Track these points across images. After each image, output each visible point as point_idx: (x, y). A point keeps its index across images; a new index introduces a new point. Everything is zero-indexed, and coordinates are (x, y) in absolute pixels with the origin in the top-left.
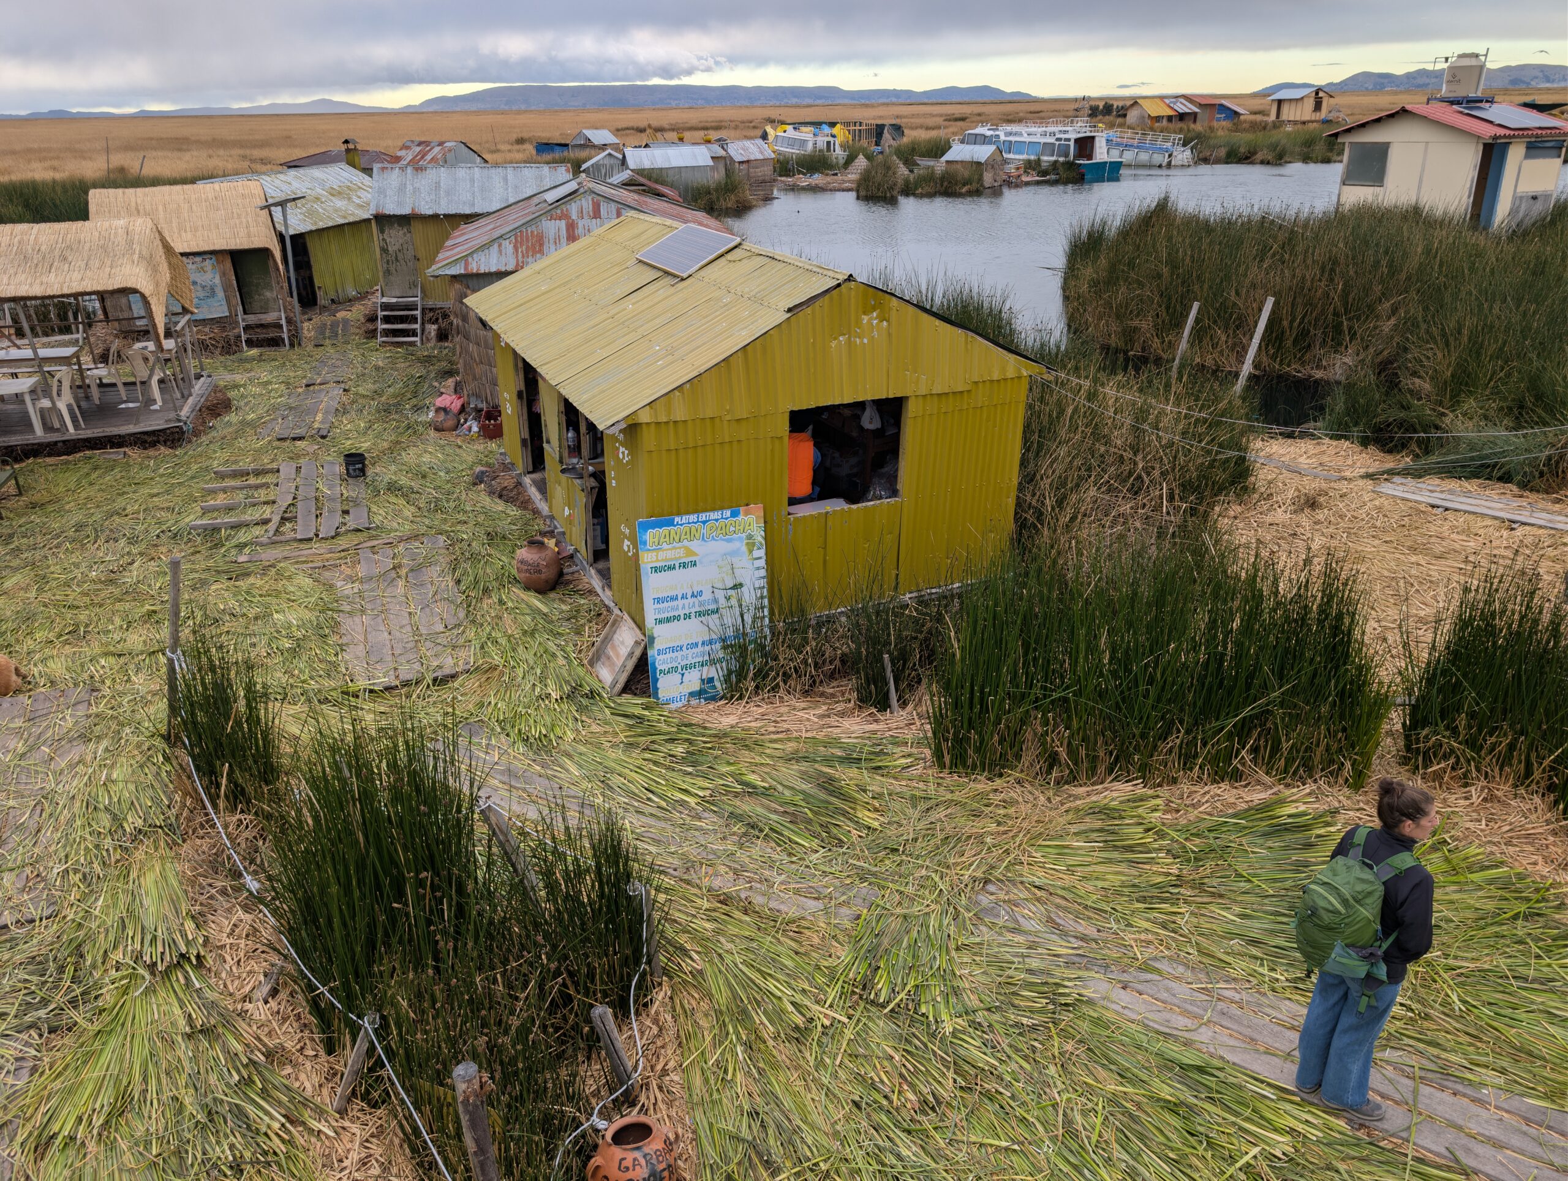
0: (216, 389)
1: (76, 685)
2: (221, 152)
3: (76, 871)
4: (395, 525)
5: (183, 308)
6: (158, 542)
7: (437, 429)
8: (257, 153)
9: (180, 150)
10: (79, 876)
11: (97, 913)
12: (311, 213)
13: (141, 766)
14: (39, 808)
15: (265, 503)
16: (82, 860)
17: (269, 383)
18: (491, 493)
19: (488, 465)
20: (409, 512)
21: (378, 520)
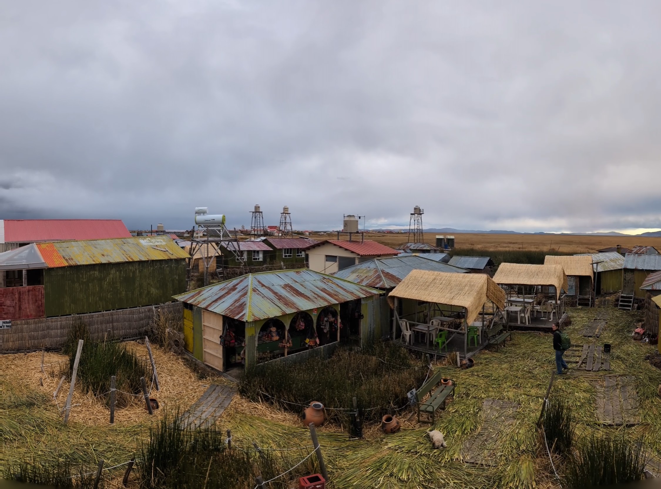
0: (568, 317)
1: (515, 401)
2: (581, 246)
3: (504, 456)
4: (618, 370)
5: (564, 292)
6: (545, 363)
7: (635, 339)
8: (591, 247)
9: (570, 245)
10: (504, 458)
11: (508, 470)
12: (604, 266)
13: (528, 431)
14: (498, 434)
15: (578, 356)
16: (506, 454)
17: (583, 317)
18: (651, 364)
19: (651, 353)
20: (623, 366)
21: (612, 368)
